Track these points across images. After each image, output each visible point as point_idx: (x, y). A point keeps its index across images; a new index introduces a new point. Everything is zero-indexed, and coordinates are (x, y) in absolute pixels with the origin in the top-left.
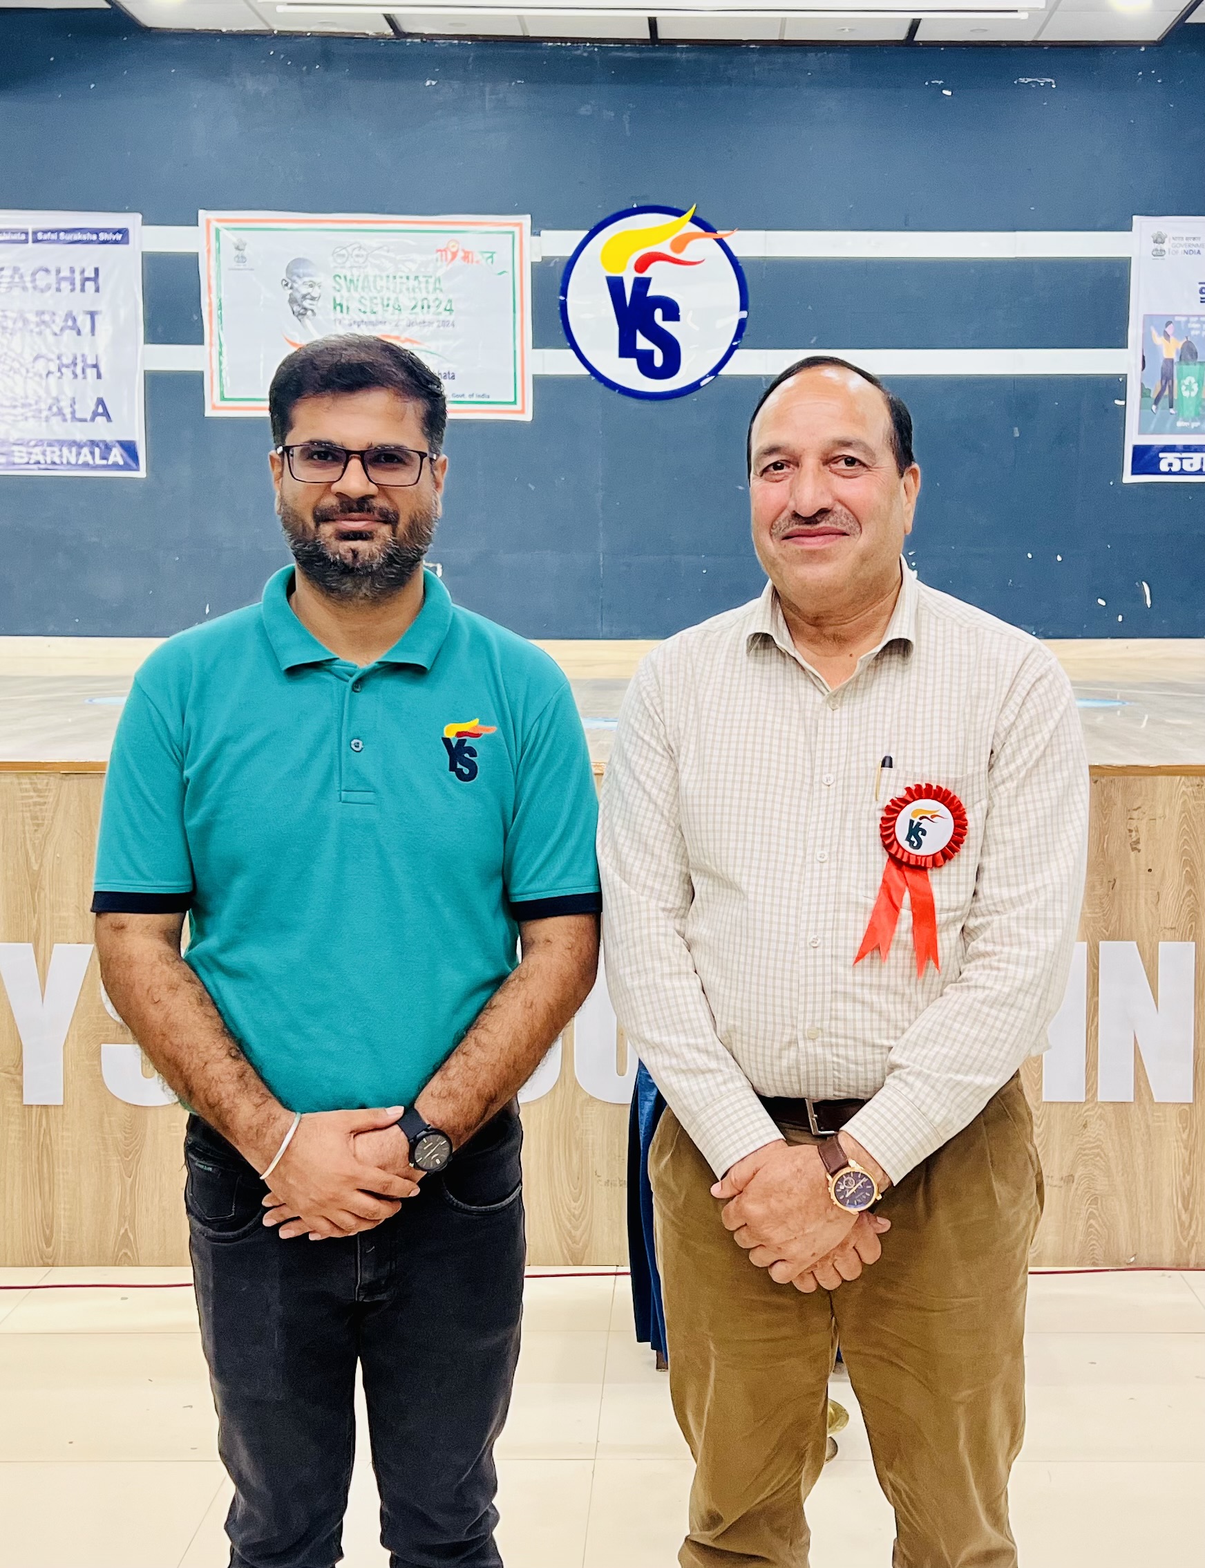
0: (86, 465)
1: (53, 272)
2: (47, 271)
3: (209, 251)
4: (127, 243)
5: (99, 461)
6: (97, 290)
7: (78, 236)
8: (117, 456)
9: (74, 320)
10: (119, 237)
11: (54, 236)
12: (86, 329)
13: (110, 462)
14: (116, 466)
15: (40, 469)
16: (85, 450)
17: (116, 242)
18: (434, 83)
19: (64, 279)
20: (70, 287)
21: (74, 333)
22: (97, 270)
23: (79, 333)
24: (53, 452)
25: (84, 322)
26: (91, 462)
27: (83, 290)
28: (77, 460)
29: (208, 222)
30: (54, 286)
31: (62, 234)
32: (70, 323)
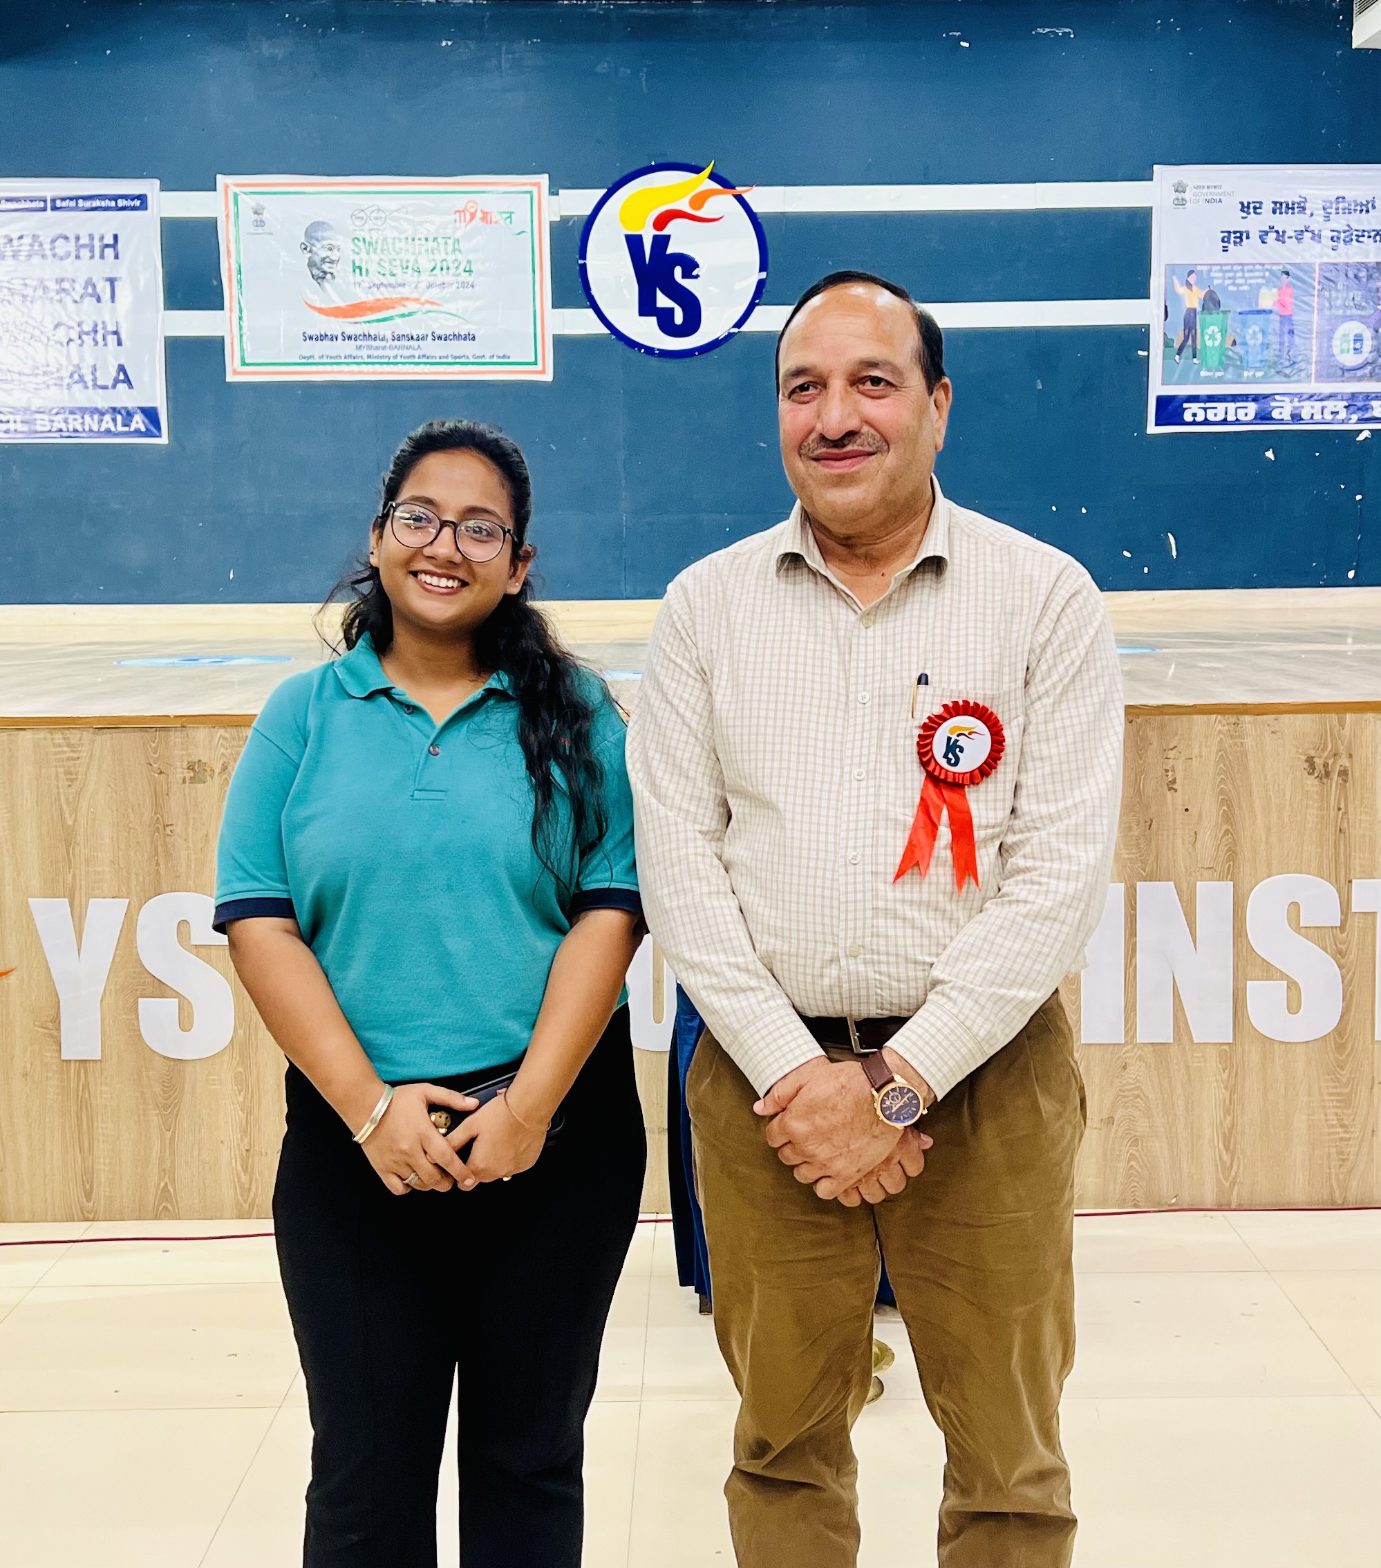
0: (108, 432)
1: (73, 240)
2: (66, 238)
3: (227, 216)
4: (146, 209)
5: (120, 428)
6: (116, 257)
7: (97, 203)
8: (138, 422)
9: (94, 287)
10: (137, 203)
11: (73, 204)
12: (106, 296)
13: (132, 429)
14: (138, 433)
15: (62, 437)
16: (107, 418)
17: (134, 208)
18: (450, 43)
19: (84, 246)
20: (89, 254)
21: (94, 300)
22: (116, 237)
23: (99, 300)
24: (75, 420)
25: (104, 289)
26: (113, 429)
27: (102, 257)
28: (100, 427)
29: (226, 187)
30: (74, 254)
31: (80, 201)
32: (90, 290)
